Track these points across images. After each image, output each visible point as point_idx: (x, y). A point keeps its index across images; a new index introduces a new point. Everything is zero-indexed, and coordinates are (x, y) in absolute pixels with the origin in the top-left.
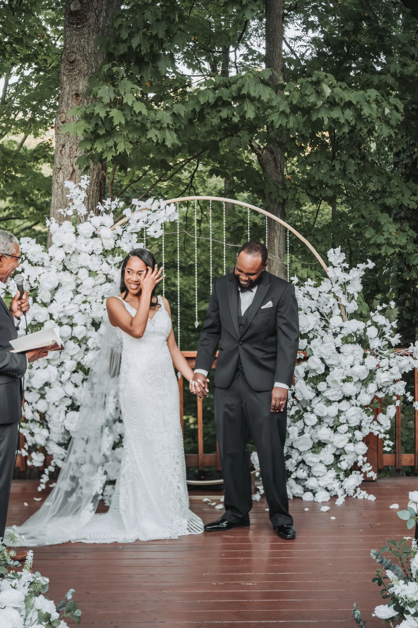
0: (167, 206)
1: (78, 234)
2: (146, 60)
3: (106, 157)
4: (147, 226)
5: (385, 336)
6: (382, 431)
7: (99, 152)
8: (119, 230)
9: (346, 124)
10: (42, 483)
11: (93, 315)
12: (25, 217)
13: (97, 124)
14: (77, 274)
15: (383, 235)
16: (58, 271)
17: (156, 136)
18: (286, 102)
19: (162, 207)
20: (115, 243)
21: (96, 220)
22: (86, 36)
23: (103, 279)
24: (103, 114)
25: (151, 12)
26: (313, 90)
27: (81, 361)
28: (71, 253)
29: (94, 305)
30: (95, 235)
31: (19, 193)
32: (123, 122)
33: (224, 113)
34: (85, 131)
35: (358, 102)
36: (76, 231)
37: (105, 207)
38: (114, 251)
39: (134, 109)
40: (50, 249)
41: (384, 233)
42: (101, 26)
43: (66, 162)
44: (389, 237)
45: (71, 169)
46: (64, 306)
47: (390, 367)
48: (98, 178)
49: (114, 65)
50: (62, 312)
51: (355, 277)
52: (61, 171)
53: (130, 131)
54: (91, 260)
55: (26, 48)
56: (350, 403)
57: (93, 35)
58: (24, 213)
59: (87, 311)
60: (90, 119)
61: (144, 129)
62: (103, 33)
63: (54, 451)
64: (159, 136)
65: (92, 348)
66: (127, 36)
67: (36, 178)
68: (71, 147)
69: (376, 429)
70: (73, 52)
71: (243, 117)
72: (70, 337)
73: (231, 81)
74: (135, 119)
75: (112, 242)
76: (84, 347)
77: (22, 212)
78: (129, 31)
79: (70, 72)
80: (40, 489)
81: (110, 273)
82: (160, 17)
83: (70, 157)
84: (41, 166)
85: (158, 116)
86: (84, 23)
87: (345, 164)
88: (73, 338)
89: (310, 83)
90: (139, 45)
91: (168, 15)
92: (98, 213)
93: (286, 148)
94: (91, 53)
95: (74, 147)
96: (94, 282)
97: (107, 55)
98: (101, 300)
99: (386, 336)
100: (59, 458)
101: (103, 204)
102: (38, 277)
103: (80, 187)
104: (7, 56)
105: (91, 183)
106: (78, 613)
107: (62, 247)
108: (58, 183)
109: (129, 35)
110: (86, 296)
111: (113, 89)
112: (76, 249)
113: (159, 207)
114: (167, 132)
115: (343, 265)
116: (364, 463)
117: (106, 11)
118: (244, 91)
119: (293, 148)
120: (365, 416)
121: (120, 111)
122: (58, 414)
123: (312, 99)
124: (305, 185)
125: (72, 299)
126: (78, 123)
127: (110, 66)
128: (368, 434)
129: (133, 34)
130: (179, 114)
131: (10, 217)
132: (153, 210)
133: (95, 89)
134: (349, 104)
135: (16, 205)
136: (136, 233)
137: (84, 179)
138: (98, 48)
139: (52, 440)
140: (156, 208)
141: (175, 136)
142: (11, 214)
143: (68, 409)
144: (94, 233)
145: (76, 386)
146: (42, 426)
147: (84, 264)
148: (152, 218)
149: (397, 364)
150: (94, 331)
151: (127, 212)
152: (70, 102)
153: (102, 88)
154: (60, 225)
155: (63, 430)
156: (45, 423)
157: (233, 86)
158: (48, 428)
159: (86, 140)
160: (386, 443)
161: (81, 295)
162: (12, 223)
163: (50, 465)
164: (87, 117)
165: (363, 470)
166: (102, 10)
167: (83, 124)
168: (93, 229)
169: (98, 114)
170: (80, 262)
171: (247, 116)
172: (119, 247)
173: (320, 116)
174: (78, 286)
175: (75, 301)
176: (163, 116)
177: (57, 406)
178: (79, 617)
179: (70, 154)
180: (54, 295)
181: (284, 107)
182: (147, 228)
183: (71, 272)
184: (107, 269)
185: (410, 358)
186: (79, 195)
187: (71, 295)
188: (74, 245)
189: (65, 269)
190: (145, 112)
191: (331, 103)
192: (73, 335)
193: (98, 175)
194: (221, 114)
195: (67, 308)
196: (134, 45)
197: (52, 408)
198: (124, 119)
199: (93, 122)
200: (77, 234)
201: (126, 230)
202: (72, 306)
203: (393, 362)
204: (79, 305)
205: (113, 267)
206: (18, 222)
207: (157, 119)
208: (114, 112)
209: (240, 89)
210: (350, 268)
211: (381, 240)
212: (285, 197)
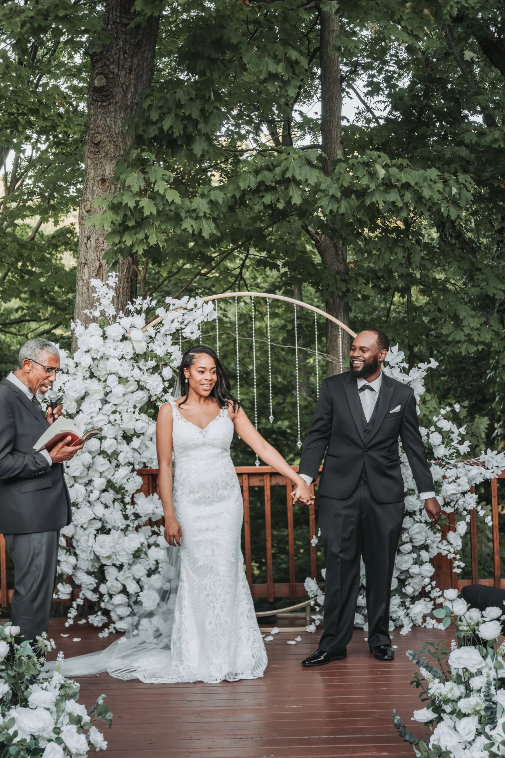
0: (205, 304)
1: (106, 337)
2: (179, 142)
3: (137, 251)
4: (183, 326)
5: (452, 444)
6: (452, 550)
7: (129, 245)
8: (151, 331)
9: (405, 207)
10: (70, 618)
11: (124, 426)
12: (42, 318)
13: (125, 215)
14: (105, 381)
15: (463, 331)
16: (84, 378)
17: (192, 226)
18: (336, 186)
19: (199, 305)
20: (148, 346)
21: (126, 321)
22: (113, 115)
23: (134, 386)
24: (132, 204)
25: (184, 91)
26: (365, 172)
27: (112, 478)
28: (98, 358)
29: (125, 415)
30: (124, 338)
31: (37, 291)
32: (155, 212)
33: (268, 199)
34: (112, 223)
35: (416, 184)
36: (104, 334)
37: (135, 306)
38: (146, 356)
39: (167, 197)
40: (75, 355)
41: (464, 328)
42: (129, 103)
43: (92, 255)
44: (471, 333)
45: (97, 264)
46: (92, 417)
47: (457, 478)
48: (129, 273)
49: (143, 151)
50: (90, 423)
51: (415, 378)
52: (86, 267)
53: (162, 222)
54: (121, 365)
55: (43, 120)
56: (414, 519)
57: (120, 113)
58: (41, 314)
59: (117, 422)
60: (118, 210)
61: (177, 219)
62: (132, 110)
63: (83, 581)
64: (194, 226)
65: (123, 464)
66: (157, 118)
67: (57, 273)
68: (98, 239)
69: (444, 549)
70: (98, 133)
71: (288, 203)
72: (99, 452)
73: (275, 163)
74: (167, 209)
75: (144, 345)
76: (114, 462)
77: (39, 312)
78: (159, 112)
79: (94, 154)
80: (67, 625)
81: (142, 379)
82: (193, 96)
83: (96, 250)
84: (61, 255)
85: (193, 204)
86: (109, 100)
87: (409, 251)
88: (102, 453)
89: (361, 164)
90: (171, 127)
91: (202, 93)
92: (128, 313)
93: (341, 235)
94: (119, 133)
95: (101, 239)
96: (124, 389)
97: (136, 138)
98: (133, 410)
99: (454, 444)
100: (88, 589)
101: (133, 303)
102: (63, 386)
103: (108, 285)
104: (20, 129)
105: (120, 280)
106: (109, 716)
107: (88, 351)
108: (82, 279)
109: (160, 117)
110: (115, 405)
111: (142, 176)
112: (104, 354)
113: (196, 306)
114: (204, 221)
115: (402, 365)
116: (432, 588)
117: (135, 86)
118: (288, 175)
119: (349, 235)
120: (430, 533)
121: (151, 201)
122: (87, 538)
123: (364, 181)
124: (371, 274)
125: (100, 409)
126: (105, 214)
127: (139, 151)
128: (435, 554)
129: (164, 115)
130: (217, 202)
131: (23, 319)
132: (189, 308)
133: (122, 177)
134: (407, 186)
135: (31, 304)
136: (170, 335)
137: (112, 276)
138: (126, 128)
139: (80, 568)
140: (193, 307)
141: (213, 225)
142: (25, 315)
143: (98, 533)
144: (123, 336)
145: (106, 507)
146: (68, 553)
147: (113, 370)
148: (188, 318)
149: (466, 475)
150: (126, 444)
151: (160, 311)
152: (95, 188)
153: (130, 175)
154: (86, 327)
155: (92, 556)
156: (72, 550)
157: (276, 169)
158: (76, 555)
159: (114, 232)
160: (456, 563)
161: (111, 404)
162: (26, 326)
163: (79, 597)
164: (115, 207)
165: (432, 595)
166: (130, 85)
167: (110, 216)
168: (123, 331)
169: (127, 204)
170: (108, 368)
171: (293, 202)
172: (152, 351)
173: (374, 200)
174: (107, 394)
175: (103, 411)
176: (199, 204)
177: (85, 529)
178: (110, 720)
179: (96, 247)
180: (80, 405)
181: (334, 190)
182: (182, 329)
183: (99, 380)
184: (139, 375)
185: (482, 469)
186: (107, 294)
187: (99, 405)
188: (102, 349)
189: (92, 376)
190: (178, 201)
191: (386, 184)
192: (102, 449)
193: (128, 269)
194: (264, 200)
195: (95, 419)
196: (166, 128)
197: (80, 531)
198: (155, 208)
199: (122, 213)
200: (104, 337)
201: (159, 332)
202: (101, 417)
203: (461, 472)
204: (109, 416)
205: (146, 373)
206: (33, 325)
207: (192, 208)
208: (145, 202)
209: (284, 173)
210: (410, 368)
211: (460, 336)
212: (344, 289)
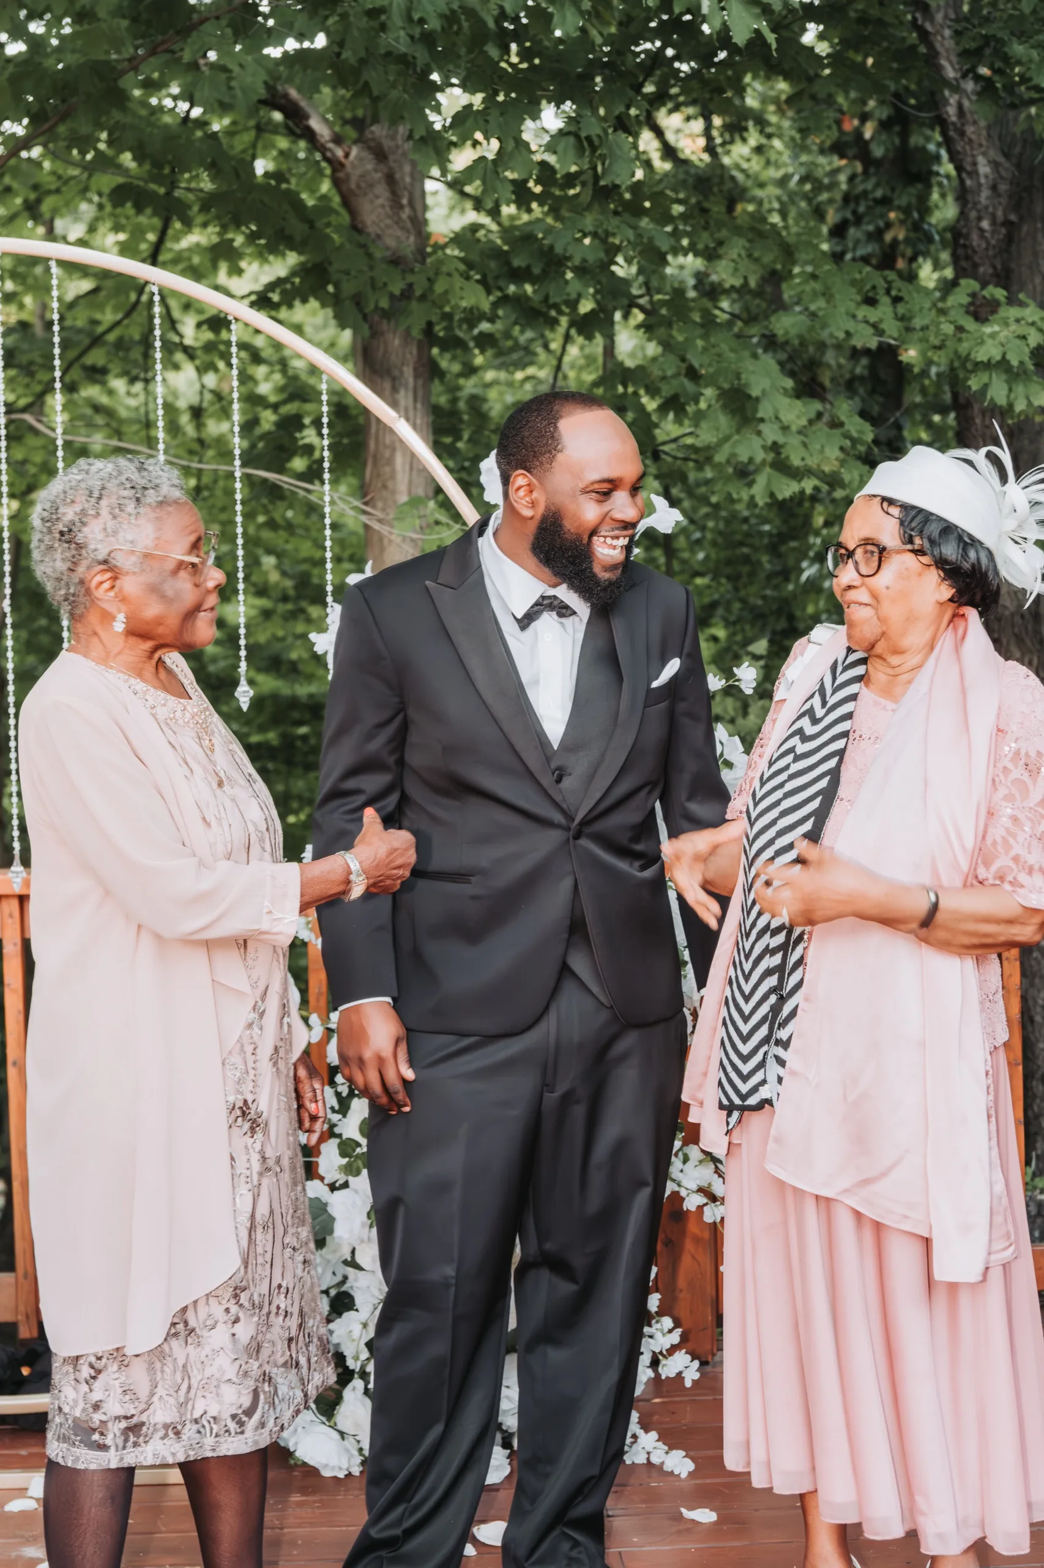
15: (759, 433)
41: (762, 427)
44: (781, 440)
93: (366, 85)
124: (493, 264)
211: (751, 449)
212: (396, 288)
